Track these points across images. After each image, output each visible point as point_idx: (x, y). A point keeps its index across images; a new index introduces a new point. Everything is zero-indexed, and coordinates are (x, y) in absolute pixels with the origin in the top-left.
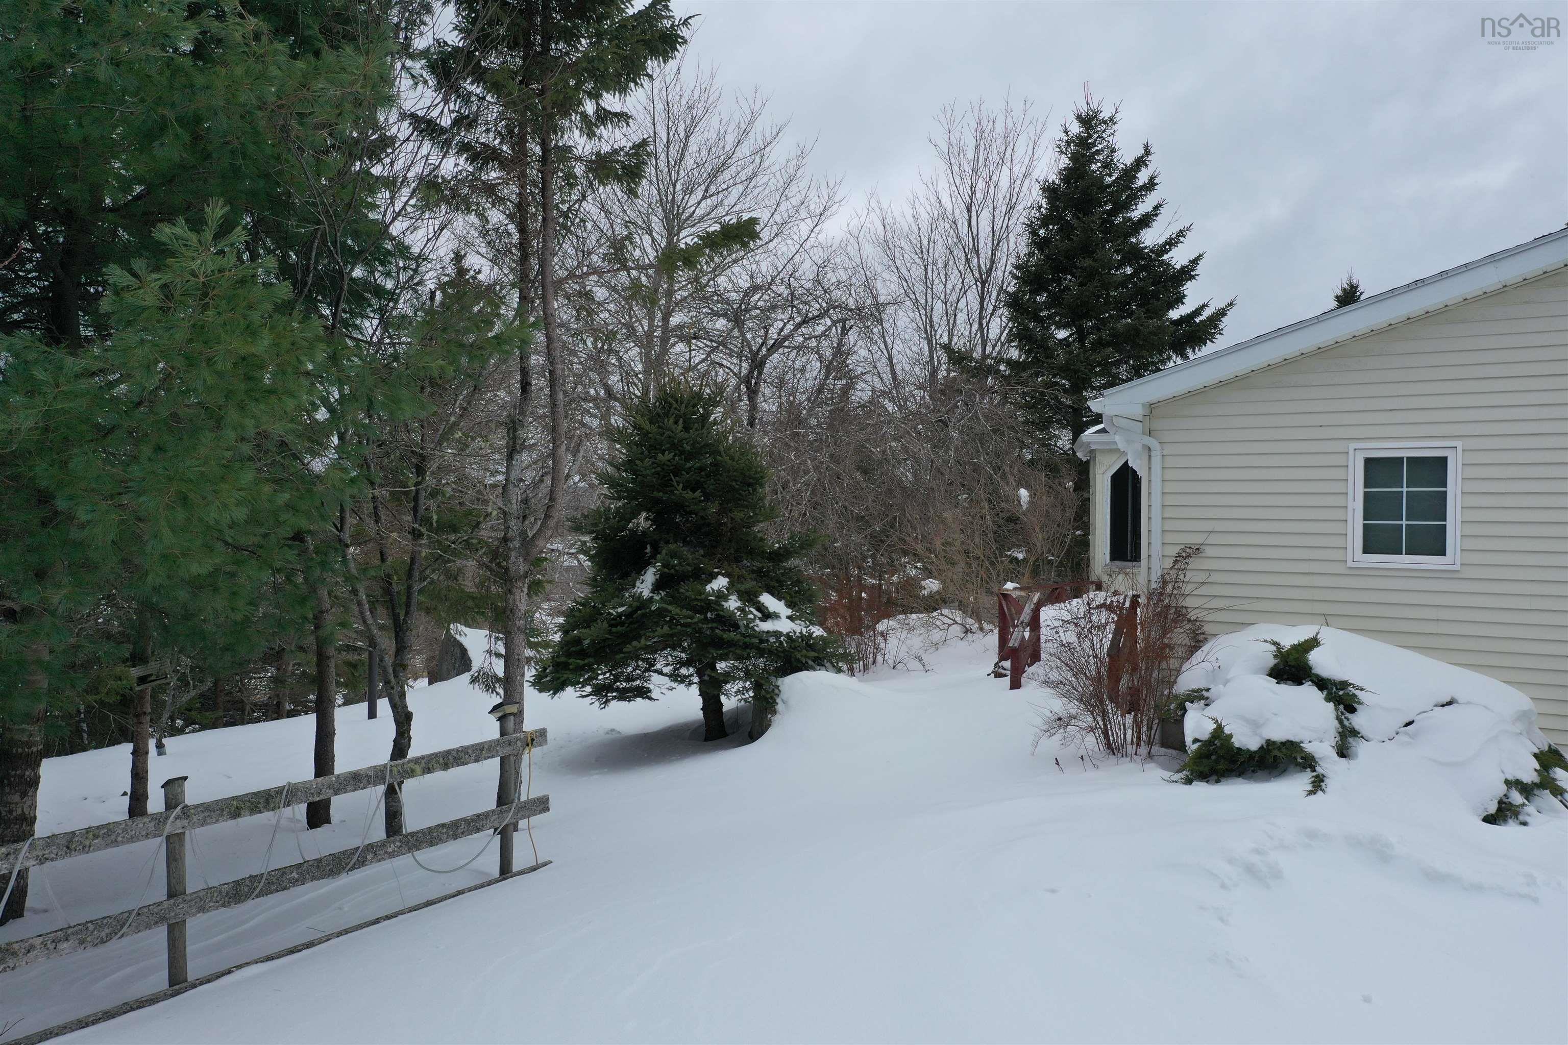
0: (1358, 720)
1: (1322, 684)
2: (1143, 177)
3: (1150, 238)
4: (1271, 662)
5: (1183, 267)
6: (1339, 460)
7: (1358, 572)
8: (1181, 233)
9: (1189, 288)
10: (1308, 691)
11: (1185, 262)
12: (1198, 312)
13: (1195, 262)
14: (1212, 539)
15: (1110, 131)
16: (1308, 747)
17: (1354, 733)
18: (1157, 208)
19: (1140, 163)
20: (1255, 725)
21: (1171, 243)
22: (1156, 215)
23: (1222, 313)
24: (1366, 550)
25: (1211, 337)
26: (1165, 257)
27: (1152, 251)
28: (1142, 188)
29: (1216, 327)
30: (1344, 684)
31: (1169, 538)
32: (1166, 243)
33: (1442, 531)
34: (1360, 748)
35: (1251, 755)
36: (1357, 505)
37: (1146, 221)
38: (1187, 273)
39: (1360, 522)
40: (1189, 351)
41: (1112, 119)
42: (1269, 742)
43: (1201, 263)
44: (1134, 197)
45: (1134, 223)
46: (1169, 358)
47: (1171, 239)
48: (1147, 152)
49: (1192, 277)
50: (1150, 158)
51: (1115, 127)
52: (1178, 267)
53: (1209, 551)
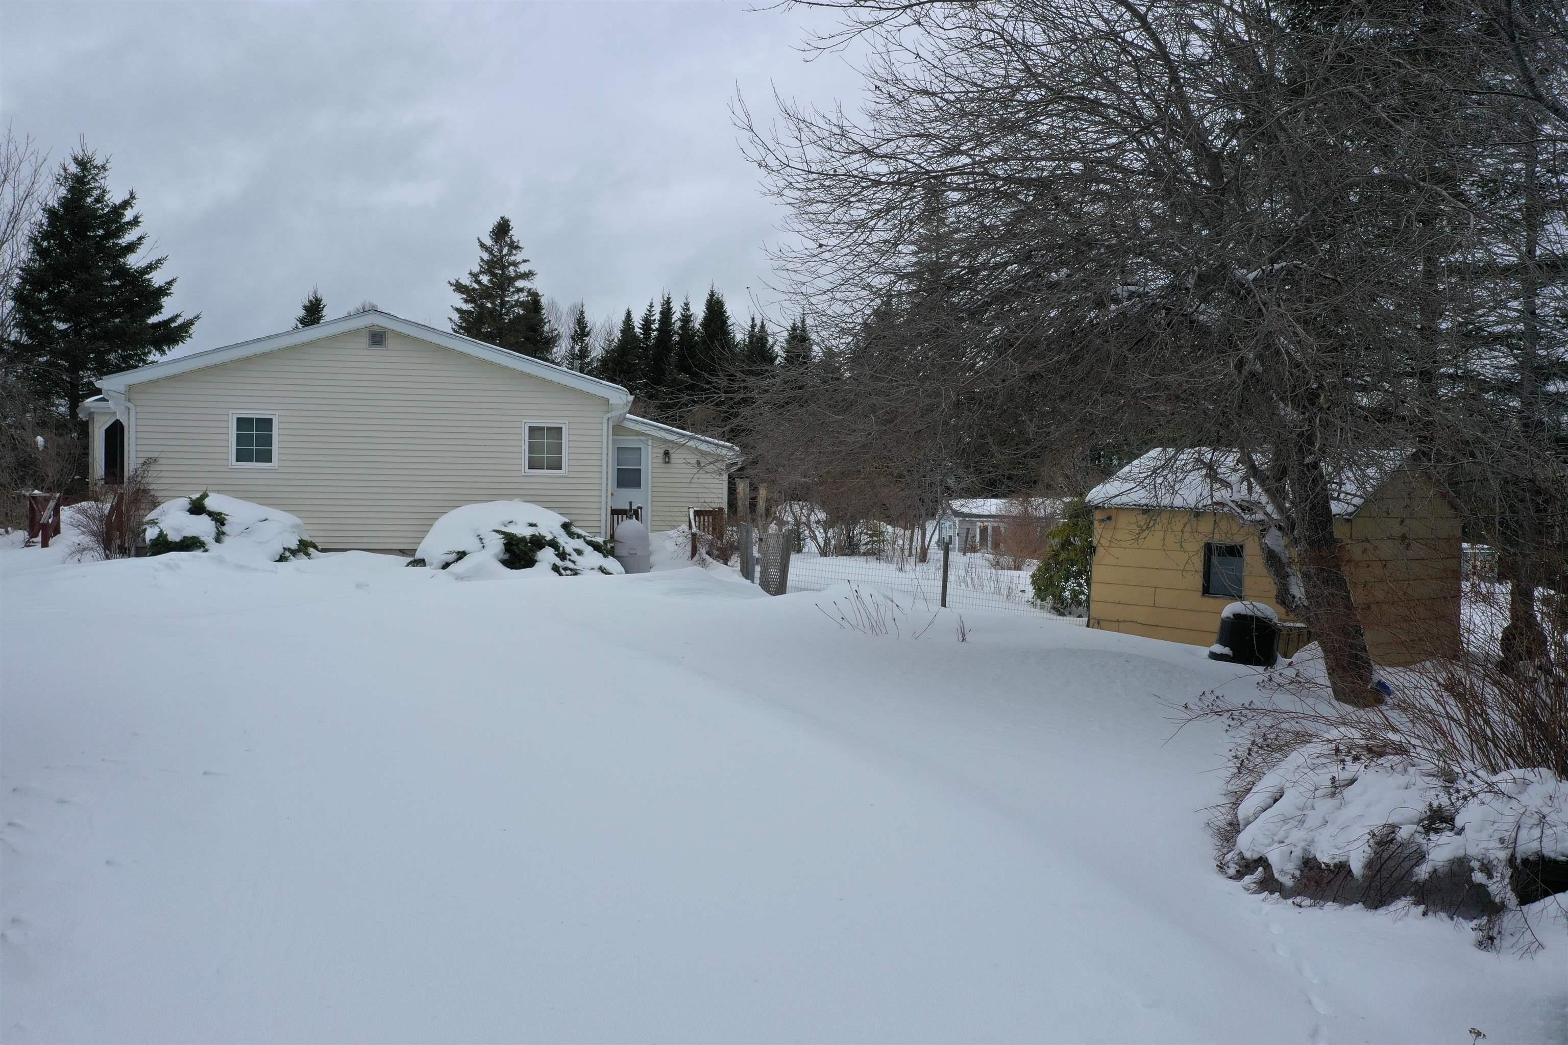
0: (224, 529)
1: (210, 514)
2: (129, 215)
3: (134, 261)
4: (188, 506)
5: (160, 287)
6: (225, 418)
7: (233, 470)
8: (159, 261)
9: (165, 301)
10: (205, 518)
11: (162, 284)
12: (173, 319)
13: (170, 283)
14: (162, 455)
15: (101, 175)
16: (202, 539)
17: (223, 533)
18: (140, 239)
19: (126, 204)
20: (178, 531)
21: (151, 268)
22: (140, 244)
23: (191, 323)
24: (238, 460)
25: (182, 339)
26: (147, 277)
27: (136, 271)
28: (129, 223)
29: (187, 332)
30: (220, 514)
31: (140, 455)
32: (147, 267)
33: (270, 452)
34: (226, 539)
35: (176, 543)
36: (233, 439)
37: (131, 248)
38: (163, 291)
39: (234, 447)
40: (166, 348)
41: (104, 167)
42: (185, 538)
43: (175, 284)
44: (122, 229)
45: (122, 248)
46: (150, 352)
47: (151, 264)
48: (132, 197)
49: (167, 294)
50: (134, 201)
51: (106, 173)
52: (156, 286)
53: (161, 461)
